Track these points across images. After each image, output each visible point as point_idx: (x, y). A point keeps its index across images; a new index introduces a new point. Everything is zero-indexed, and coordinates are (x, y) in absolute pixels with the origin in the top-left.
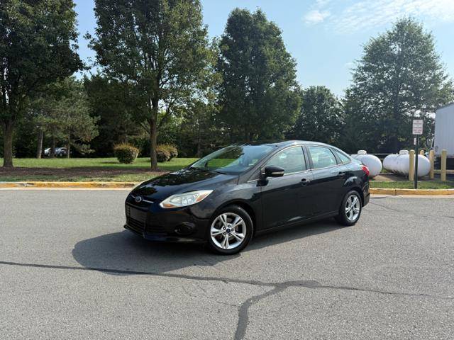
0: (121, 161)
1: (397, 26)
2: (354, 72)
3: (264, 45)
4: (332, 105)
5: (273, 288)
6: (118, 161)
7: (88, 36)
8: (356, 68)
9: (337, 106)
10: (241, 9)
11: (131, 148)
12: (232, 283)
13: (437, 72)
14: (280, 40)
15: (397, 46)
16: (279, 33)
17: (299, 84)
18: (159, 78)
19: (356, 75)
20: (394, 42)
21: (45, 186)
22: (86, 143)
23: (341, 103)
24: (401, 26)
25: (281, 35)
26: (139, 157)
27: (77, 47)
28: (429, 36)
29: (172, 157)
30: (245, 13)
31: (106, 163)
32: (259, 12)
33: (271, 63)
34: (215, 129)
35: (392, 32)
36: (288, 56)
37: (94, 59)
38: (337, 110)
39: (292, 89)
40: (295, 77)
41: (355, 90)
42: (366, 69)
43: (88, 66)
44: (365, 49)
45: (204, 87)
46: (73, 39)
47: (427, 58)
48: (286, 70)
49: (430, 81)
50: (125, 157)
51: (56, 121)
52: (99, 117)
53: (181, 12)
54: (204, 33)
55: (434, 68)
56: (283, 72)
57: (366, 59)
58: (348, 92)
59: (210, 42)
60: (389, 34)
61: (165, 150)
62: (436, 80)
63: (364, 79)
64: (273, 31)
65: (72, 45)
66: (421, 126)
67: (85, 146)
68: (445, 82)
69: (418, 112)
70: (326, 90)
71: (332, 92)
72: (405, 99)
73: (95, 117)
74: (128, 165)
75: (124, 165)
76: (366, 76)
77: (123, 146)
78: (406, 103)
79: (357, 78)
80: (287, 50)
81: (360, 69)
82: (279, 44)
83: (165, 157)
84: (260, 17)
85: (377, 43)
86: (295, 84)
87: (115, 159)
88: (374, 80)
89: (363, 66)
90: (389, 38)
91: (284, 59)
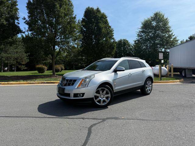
0: (39, 72)
1: (155, 14)
2: (138, 33)
3: (101, 23)
4: (129, 47)
5: (102, 120)
6: (38, 72)
7: (24, 19)
8: (138, 31)
9: (131, 47)
10: (90, 7)
11: (44, 67)
12: (86, 119)
13: (170, 33)
14: (107, 21)
15: (155, 23)
16: (106, 18)
17: (115, 39)
18: (55, 37)
19: (138, 34)
20: (153, 21)
21: (6, 84)
22: (23, 65)
23: (133, 46)
24: (156, 15)
25: (107, 18)
26: (47, 70)
27: (19, 23)
28: (167, 19)
29: (62, 70)
30: (92, 9)
31: (33, 73)
32: (98, 9)
33: (103, 30)
34: (80, 57)
35: (152, 17)
36: (110, 27)
37: (27, 29)
38: (131, 49)
39: (112, 41)
40: (113, 36)
41: (138, 40)
42: (142, 32)
43: (24, 31)
44: (142, 23)
45: (75, 40)
46: (17, 20)
47: (166, 28)
48: (109, 33)
49: (168, 37)
50: (41, 70)
51: (9, 55)
52: (29, 54)
53: (65, 9)
54: (75, 18)
55: (169, 31)
56: (108, 34)
57: (142, 28)
58: (135, 41)
59: (77, 21)
60: (151, 17)
61: (59, 67)
62: (170, 36)
63: (142, 36)
64: (104, 17)
65: (17, 22)
66: (162, 55)
67: (23, 66)
68: (174, 37)
69: (163, 49)
70: (127, 41)
71: (129, 42)
72: (158, 44)
73: (27, 54)
74: (42, 74)
75: (41, 74)
76: (142, 34)
77: (40, 66)
78: (159, 46)
79: (139, 35)
80: (110, 25)
81: (140, 32)
82: (106, 22)
83: (59, 70)
84: (98, 10)
85: (147, 21)
86: (113, 39)
87: (36, 72)
88: (146, 36)
89: (141, 30)
90: (151, 19)
91: (108, 28)
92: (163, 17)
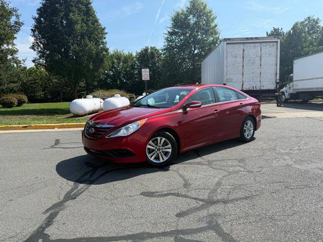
2: (166, 36)
3: (73, 12)
8: (167, 33)
14: (91, 9)
16: (90, 3)
19: (168, 38)
20: (190, 14)
24: (193, 3)
25: (92, 5)
35: (189, 7)
36: (97, 21)
40: (105, 38)
41: (167, 49)
44: (172, 19)
60: (188, 8)
66: (148, 73)
80: (97, 17)
81: (171, 34)
82: (89, 12)
85: (178, 15)
89: (170, 30)
90: (187, 11)
91: (93, 24)
92: (205, 7)
